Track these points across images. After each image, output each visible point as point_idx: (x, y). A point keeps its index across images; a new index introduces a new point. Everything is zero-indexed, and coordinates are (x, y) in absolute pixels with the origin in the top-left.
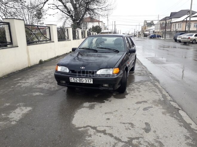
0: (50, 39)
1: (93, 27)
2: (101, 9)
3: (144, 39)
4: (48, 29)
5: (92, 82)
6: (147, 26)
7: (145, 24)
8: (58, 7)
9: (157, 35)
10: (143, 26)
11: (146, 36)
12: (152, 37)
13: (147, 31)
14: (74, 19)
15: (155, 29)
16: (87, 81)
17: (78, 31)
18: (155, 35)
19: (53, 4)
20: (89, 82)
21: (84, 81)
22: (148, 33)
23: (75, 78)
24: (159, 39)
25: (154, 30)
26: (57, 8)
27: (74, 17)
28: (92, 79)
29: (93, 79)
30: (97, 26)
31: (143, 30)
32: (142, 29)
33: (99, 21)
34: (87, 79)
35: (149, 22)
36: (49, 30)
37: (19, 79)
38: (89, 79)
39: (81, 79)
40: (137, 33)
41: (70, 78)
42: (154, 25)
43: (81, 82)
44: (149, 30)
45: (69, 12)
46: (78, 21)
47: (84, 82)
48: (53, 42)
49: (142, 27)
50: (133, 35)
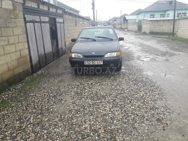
5: (102, 63)
16: (99, 62)
21: (96, 63)
23: (89, 61)
29: (103, 60)
34: (98, 61)
41: (85, 61)
43: (94, 64)
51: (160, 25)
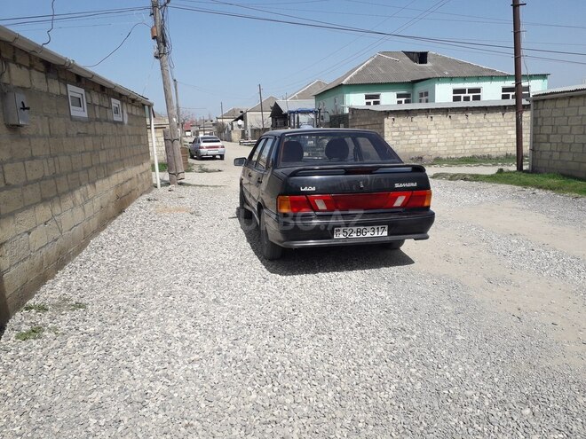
51: (419, 130)
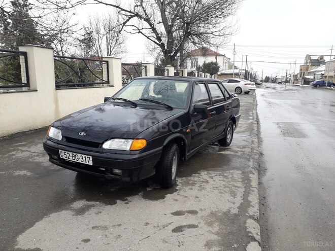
0: (108, 82)
1: (205, 65)
2: (212, 33)
3: (303, 88)
4: (106, 64)
5: (91, 163)
6: (312, 66)
7: (307, 61)
8: (141, 31)
9: (327, 82)
10: (303, 64)
11: (307, 82)
12: (318, 86)
13: (309, 73)
14: (166, 50)
15: (326, 71)
16: (84, 159)
17: (168, 70)
18: (324, 81)
19: (133, 26)
20: (87, 161)
21: (80, 159)
22: (312, 77)
23: (67, 152)
24: (332, 89)
25: (323, 73)
26: (139, 32)
27: (166, 48)
28: (91, 157)
30: (212, 63)
31: (303, 72)
32: (301, 70)
33: (217, 55)
34: (84, 156)
35: (316, 58)
36: (106, 67)
37: (23, 143)
38: (86, 156)
39: (75, 154)
40: (292, 78)
41: (60, 150)
42: (324, 63)
43: (75, 161)
44: (314, 72)
45: (159, 39)
46: (172, 54)
47: (80, 161)
48: (113, 86)
49: (302, 67)
50: (284, 80)
